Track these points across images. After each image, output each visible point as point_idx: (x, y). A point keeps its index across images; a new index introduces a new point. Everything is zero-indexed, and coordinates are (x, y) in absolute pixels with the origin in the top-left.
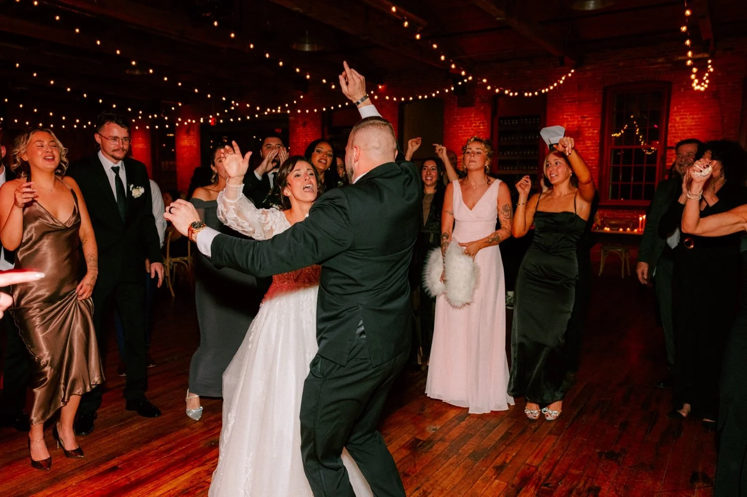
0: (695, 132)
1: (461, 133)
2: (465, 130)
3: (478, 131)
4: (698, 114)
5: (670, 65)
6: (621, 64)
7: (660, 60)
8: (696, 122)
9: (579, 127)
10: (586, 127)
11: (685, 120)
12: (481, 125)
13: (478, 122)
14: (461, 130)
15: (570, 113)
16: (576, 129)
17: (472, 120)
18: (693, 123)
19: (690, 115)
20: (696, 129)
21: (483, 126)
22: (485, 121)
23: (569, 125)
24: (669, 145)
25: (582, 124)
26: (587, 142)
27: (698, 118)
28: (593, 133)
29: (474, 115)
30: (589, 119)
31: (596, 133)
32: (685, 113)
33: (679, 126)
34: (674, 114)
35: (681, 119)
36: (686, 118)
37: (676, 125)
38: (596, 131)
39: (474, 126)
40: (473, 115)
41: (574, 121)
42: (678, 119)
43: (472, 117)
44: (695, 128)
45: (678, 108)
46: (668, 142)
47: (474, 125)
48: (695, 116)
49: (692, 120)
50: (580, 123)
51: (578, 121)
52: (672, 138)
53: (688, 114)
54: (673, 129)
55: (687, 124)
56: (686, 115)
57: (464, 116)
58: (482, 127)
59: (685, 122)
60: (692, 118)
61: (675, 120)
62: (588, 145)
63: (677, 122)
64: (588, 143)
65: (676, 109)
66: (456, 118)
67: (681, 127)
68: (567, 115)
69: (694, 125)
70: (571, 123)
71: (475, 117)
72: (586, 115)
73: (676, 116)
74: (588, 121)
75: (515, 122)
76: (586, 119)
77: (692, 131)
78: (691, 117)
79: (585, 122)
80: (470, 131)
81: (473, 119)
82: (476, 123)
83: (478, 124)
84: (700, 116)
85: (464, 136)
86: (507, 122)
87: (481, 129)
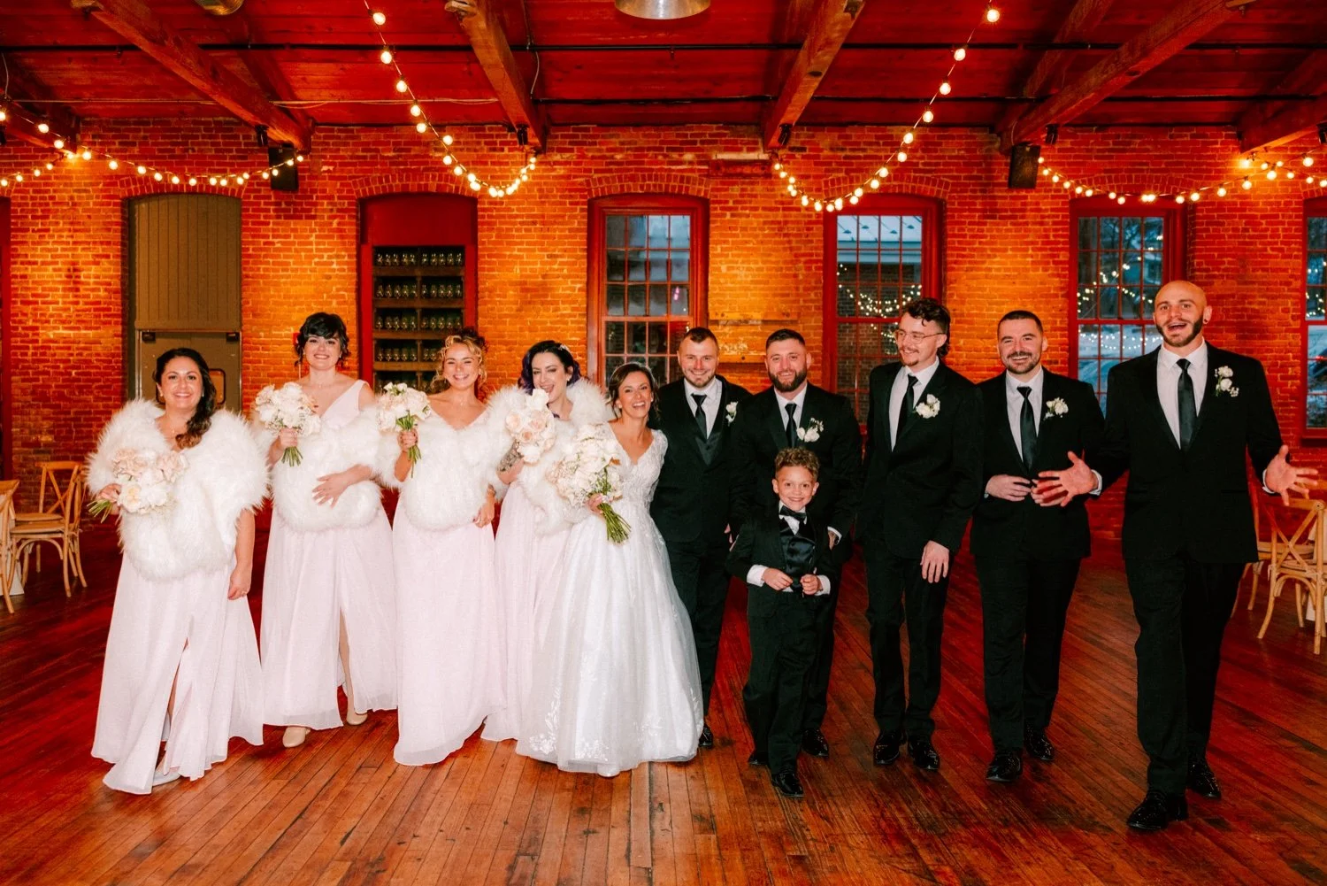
0: (754, 295)
1: (289, 277)
2: (296, 270)
3: (327, 273)
4: (756, 262)
5: (706, 167)
6: (619, 157)
7: (688, 156)
8: (754, 276)
9: (544, 276)
10: (558, 277)
11: (735, 272)
12: (334, 260)
13: (326, 255)
14: (287, 270)
15: (525, 246)
16: (540, 279)
17: (311, 250)
18: (750, 279)
19: (743, 262)
20: (755, 288)
21: (338, 263)
22: (343, 253)
23: (526, 270)
24: (712, 317)
25: (551, 269)
26: (561, 306)
27: (758, 269)
28: (574, 289)
29: (317, 237)
30: (565, 260)
31: (579, 289)
32: (736, 259)
33: (726, 283)
34: (718, 259)
35: (729, 269)
36: (738, 268)
37: (722, 280)
38: (578, 286)
39: (316, 264)
40: (313, 239)
41: (535, 263)
42: (724, 268)
43: (311, 243)
44: (752, 286)
45: (722, 249)
46: (711, 312)
47: (316, 260)
48: (752, 266)
49: (748, 273)
50: (548, 267)
51: (542, 263)
52: (717, 305)
53: (740, 260)
54: (717, 286)
55: (739, 279)
56: (737, 262)
57: (292, 239)
58: (335, 266)
59: (736, 276)
60: (748, 269)
61: (719, 269)
62: (565, 312)
63: (724, 276)
64: (565, 309)
65: (719, 251)
66: (273, 243)
67: (730, 285)
68: (519, 250)
69: (752, 282)
70: (528, 267)
71: (318, 244)
72: (557, 253)
73: (721, 262)
74: (562, 263)
75: (409, 258)
76: (559, 260)
77: (749, 293)
78: (745, 266)
79: (556, 267)
80: (309, 273)
81: (314, 247)
82: (322, 257)
83: (325, 259)
84: (760, 265)
85: (292, 284)
86: (392, 258)
87: (334, 270)
